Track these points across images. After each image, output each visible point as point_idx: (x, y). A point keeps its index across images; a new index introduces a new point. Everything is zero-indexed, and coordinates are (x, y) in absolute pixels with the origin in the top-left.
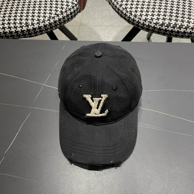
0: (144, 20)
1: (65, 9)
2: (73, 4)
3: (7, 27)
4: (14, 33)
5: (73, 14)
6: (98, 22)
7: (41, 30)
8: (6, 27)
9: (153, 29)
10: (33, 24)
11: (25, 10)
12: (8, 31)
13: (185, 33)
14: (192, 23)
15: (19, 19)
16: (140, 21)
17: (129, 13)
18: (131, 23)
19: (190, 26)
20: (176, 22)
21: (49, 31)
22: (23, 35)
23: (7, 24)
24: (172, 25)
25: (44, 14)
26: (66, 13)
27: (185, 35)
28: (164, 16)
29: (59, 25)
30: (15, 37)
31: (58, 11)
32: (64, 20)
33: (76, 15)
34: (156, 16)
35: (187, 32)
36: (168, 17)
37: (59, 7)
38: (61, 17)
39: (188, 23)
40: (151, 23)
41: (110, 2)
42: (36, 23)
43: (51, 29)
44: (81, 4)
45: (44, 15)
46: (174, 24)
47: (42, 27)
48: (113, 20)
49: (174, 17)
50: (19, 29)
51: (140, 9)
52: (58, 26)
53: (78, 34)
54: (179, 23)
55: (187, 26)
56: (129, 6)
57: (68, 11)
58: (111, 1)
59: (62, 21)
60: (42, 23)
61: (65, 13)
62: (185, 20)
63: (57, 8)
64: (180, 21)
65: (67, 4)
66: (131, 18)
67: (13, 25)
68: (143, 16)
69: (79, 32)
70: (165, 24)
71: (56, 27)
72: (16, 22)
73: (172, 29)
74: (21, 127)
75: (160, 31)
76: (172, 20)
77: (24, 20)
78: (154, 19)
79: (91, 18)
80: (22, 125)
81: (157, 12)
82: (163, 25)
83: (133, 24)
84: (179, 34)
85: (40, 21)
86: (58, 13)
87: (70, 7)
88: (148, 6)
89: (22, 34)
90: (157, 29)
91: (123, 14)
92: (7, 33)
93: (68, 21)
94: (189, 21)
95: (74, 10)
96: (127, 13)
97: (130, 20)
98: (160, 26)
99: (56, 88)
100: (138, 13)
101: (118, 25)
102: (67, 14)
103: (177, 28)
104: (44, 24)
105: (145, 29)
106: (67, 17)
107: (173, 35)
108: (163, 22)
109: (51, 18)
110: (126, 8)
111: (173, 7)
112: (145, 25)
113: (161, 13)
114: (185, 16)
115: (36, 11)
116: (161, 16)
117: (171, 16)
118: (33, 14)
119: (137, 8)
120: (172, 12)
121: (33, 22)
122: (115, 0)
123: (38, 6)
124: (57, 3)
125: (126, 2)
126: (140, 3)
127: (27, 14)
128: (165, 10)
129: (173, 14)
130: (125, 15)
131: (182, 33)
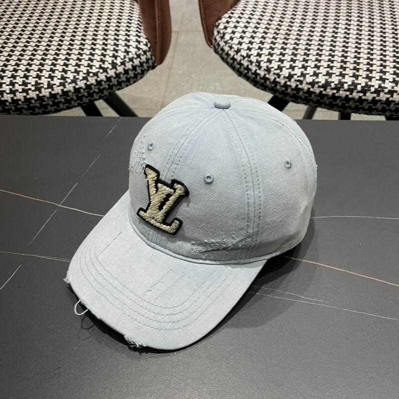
0: (287, 78)
1: (121, 59)
2: (139, 50)
4: (10, 103)
5: (139, 70)
7: (68, 98)
9: (307, 95)
10: (50, 86)
11: (36, 59)
13: (377, 103)
14: (390, 82)
15: (22, 76)
16: (278, 80)
17: (254, 64)
18: (260, 85)
19: (386, 88)
20: (354, 81)
21: (85, 103)
22: (29, 108)
24: (346, 86)
25: (77, 67)
26: (123, 66)
27: (376, 107)
28: (328, 69)
29: (107, 90)
31: (106, 63)
32: (118, 81)
33: (145, 72)
35: (380, 101)
36: (336, 71)
37: (108, 55)
38: (111, 73)
39: (380, 82)
40: (301, 82)
41: (217, 47)
42: (58, 84)
43: (90, 98)
44: (156, 51)
45: (76, 69)
46: (350, 83)
47: (71, 93)
49: (351, 69)
50: (20, 96)
51: (278, 57)
52: (106, 93)
54: (362, 82)
55: (380, 86)
56: (254, 52)
57: (128, 62)
58: (218, 45)
59: (113, 83)
60: (70, 83)
61: (120, 67)
62: (374, 76)
63: (105, 57)
64: (363, 78)
65: (126, 49)
66: (259, 75)
67: (8, 87)
68: (284, 69)
70: (332, 84)
71: (100, 94)
72: (14, 81)
73: (348, 93)
75: (322, 99)
76: (347, 77)
77: (33, 78)
78: (308, 74)
81: (313, 61)
82: (328, 86)
83: (263, 88)
84: (363, 106)
85: (67, 79)
86: (106, 65)
87: (133, 54)
88: (294, 51)
89: (26, 106)
90: (315, 96)
91: (242, 68)
93: (127, 83)
94: (382, 78)
95: (140, 62)
96: (251, 64)
97: (258, 78)
98: (322, 89)
100: (275, 65)
102: (126, 68)
103: (358, 92)
104: (74, 86)
105: (291, 97)
106: (126, 75)
107: (350, 107)
108: (326, 81)
109: (91, 75)
110: (249, 56)
111: (347, 52)
112: (290, 88)
113: (322, 63)
114: (374, 67)
115: (59, 60)
116: (321, 68)
117: (345, 69)
118: (52, 67)
119: (271, 54)
120: (345, 60)
121: (52, 82)
122: (226, 42)
123: (65, 52)
124: (106, 48)
125: (249, 45)
126: (277, 45)
127: (40, 67)
128: (330, 57)
129: (348, 65)
130: (248, 69)
131: (368, 103)
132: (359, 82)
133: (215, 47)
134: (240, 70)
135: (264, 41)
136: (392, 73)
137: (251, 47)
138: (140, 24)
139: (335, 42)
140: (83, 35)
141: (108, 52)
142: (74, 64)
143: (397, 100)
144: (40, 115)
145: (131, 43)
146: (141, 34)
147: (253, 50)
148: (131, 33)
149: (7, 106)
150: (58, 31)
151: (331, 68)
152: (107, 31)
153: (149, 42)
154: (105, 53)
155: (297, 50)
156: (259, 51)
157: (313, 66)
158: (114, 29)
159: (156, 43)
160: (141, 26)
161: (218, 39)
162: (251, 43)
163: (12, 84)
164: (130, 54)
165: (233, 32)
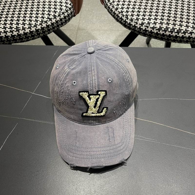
0: (141, 24)
1: (58, 13)
2: (67, 8)
4: (4, 38)
5: (67, 19)
6: (96, 26)
7: (33, 34)
9: (150, 33)
10: (24, 29)
11: (16, 14)
14: (191, 28)
15: (9, 23)
16: (136, 25)
17: (125, 17)
18: (127, 27)
19: (189, 31)
20: (173, 27)
21: (41, 36)
22: (14, 40)
24: (169, 30)
26: (59, 17)
27: (184, 40)
28: (161, 21)
29: (52, 29)
30: (5, 42)
31: (51, 15)
32: (57, 25)
33: (70, 19)
34: (153, 20)
35: (186, 37)
36: (165, 21)
37: (52, 11)
38: (54, 21)
39: (186, 28)
40: (148, 27)
41: (106, 5)
42: (27, 28)
43: (44, 34)
44: (76, 7)
45: (36, 19)
46: (171, 28)
47: (34, 32)
49: (172, 21)
50: (9, 34)
51: (137, 13)
52: (51, 31)
53: (76, 39)
55: (186, 30)
56: (125, 10)
57: (62, 15)
59: (55, 26)
60: (33, 27)
61: (58, 17)
62: (183, 24)
63: (50, 12)
64: (178, 25)
65: (60, 8)
66: (127, 22)
67: (3, 30)
68: (139, 20)
69: (76, 36)
70: (162, 28)
71: (48, 32)
72: (6, 26)
73: (170, 33)
74: (6, 140)
75: (158, 35)
76: (170, 25)
77: (15, 24)
78: (151, 23)
79: (89, 22)
80: (8, 137)
81: (154, 16)
82: (160, 29)
84: (177, 39)
85: (32, 25)
86: (51, 17)
87: (64, 10)
88: (145, 10)
89: (12, 39)
90: (154, 34)
91: (119, 18)
93: (62, 25)
94: (187, 26)
95: (68, 14)
96: (123, 17)
97: (127, 24)
98: (158, 31)
99: (45, 97)
100: (135, 17)
101: (116, 29)
102: (61, 18)
103: (175, 33)
104: (35, 28)
105: (142, 34)
106: (61, 21)
107: (171, 40)
108: (160, 27)
109: (44, 22)
110: (122, 12)
111: (171, 11)
112: (142, 30)
113: (158, 17)
114: (184, 20)
115: (27, 14)
116: (158, 20)
117: (169, 20)
118: (24, 18)
119: (133, 12)
120: (170, 15)
121: (24, 27)
122: (111, 4)
123: (30, 10)
124: (50, 7)
125: (122, 6)
126: (136, 6)
127: (18, 18)
128: (162, 14)
129: (171, 18)
130: (121, 18)
131: (180, 38)
132: (176, 28)
135: (130, 4)
136: (192, 23)
139: (165, 5)
141: (51, 9)
142: (35, 17)
143: (194, 37)
145: (63, 4)
149: (3, 39)
151: (163, 20)
153: (72, 3)
156: (127, 9)
159: (75, 3)
161: (107, 1)
163: (5, 28)
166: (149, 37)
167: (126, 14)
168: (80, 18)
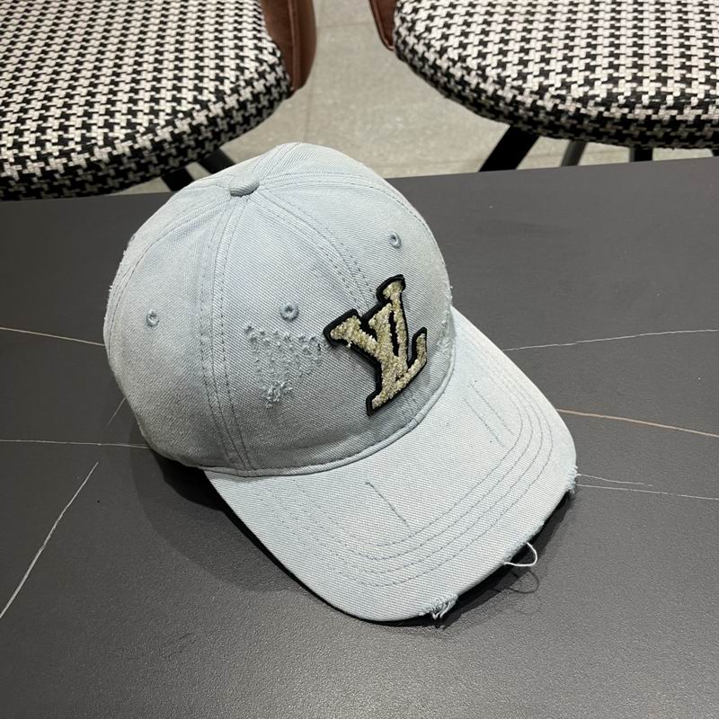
0: (536, 93)
1: (232, 82)
2: (261, 64)
3: (12, 160)
4: (39, 179)
5: (264, 101)
7: (143, 161)
8: (5, 157)
9: (575, 122)
10: (109, 142)
11: (79, 94)
12: (16, 175)
13: (703, 126)
15: (56, 127)
16: (519, 98)
17: (473, 73)
18: (488, 111)
20: (659, 88)
21: (173, 168)
22: (75, 185)
23: (9, 149)
24: (645, 100)
25: (153, 104)
26: (236, 96)
27: (703, 133)
28: (611, 71)
29: (211, 141)
31: (205, 92)
32: (228, 123)
33: (276, 103)
35: (710, 121)
36: (626, 73)
37: (207, 77)
38: (216, 109)
39: (708, 87)
40: (563, 99)
42: (122, 137)
43: (181, 158)
44: (292, 64)
45: (152, 108)
46: (652, 93)
47: (147, 152)
48: (420, 144)
49: (652, 68)
50: (56, 164)
51: (517, 55)
54: (674, 89)
55: (707, 95)
56: (472, 51)
57: (244, 88)
59: (221, 127)
60: (143, 134)
61: (231, 98)
62: (695, 77)
63: (201, 81)
64: (676, 82)
65: (238, 64)
66: (485, 92)
67: (33, 150)
68: (530, 77)
70: (619, 97)
71: (199, 150)
72: (43, 138)
73: (650, 112)
74: (55, 527)
75: (603, 125)
76: (646, 82)
77: (77, 129)
78: (576, 82)
80: (61, 516)
81: (581, 59)
82: (612, 102)
83: (493, 116)
84: (678, 133)
85: (138, 127)
86: (206, 96)
87: (251, 73)
88: (545, 43)
89: (68, 182)
90: (591, 121)
91: (452, 83)
92: (10, 182)
93: (245, 126)
94: (710, 79)
95: (265, 85)
96: (469, 74)
97: (483, 98)
98: (602, 109)
100: (512, 71)
102: (242, 99)
103: (669, 108)
104: (151, 137)
105: (545, 128)
106: (242, 112)
107: (655, 137)
108: (609, 93)
109: (181, 115)
110: (462, 59)
111: (641, 37)
112: (542, 111)
113: (599, 60)
114: (694, 61)
115: (120, 94)
116: (598, 69)
117: (641, 68)
118: (109, 106)
119: (503, 53)
120: (640, 52)
121: (111, 135)
122: (418, 38)
123: (128, 79)
124: (201, 64)
125: (462, 38)
126: (513, 35)
127: (86, 108)
128: (612, 49)
129: (646, 60)
130: (463, 82)
131: (688, 126)
132: (670, 90)
133: (397, 47)
134: (449, 86)
135: (488, 29)
137: (466, 41)
138: (259, 16)
139: (619, 20)
140: (158, 44)
141: (207, 72)
142: (147, 99)
144: (94, 197)
145: (246, 52)
146: (263, 35)
147: (469, 47)
148: (244, 33)
149: (34, 184)
150: (112, 40)
151: (617, 68)
152: (201, 33)
153: (278, 48)
154: (201, 74)
155: (550, 40)
156: (481, 48)
157: (583, 68)
158: (212, 29)
159: (291, 48)
160: (260, 19)
161: (403, 32)
162: (464, 34)
163: (40, 143)
164: (246, 72)
165: (431, 18)
166: (572, 135)
167: (479, 64)
168: (307, 131)
